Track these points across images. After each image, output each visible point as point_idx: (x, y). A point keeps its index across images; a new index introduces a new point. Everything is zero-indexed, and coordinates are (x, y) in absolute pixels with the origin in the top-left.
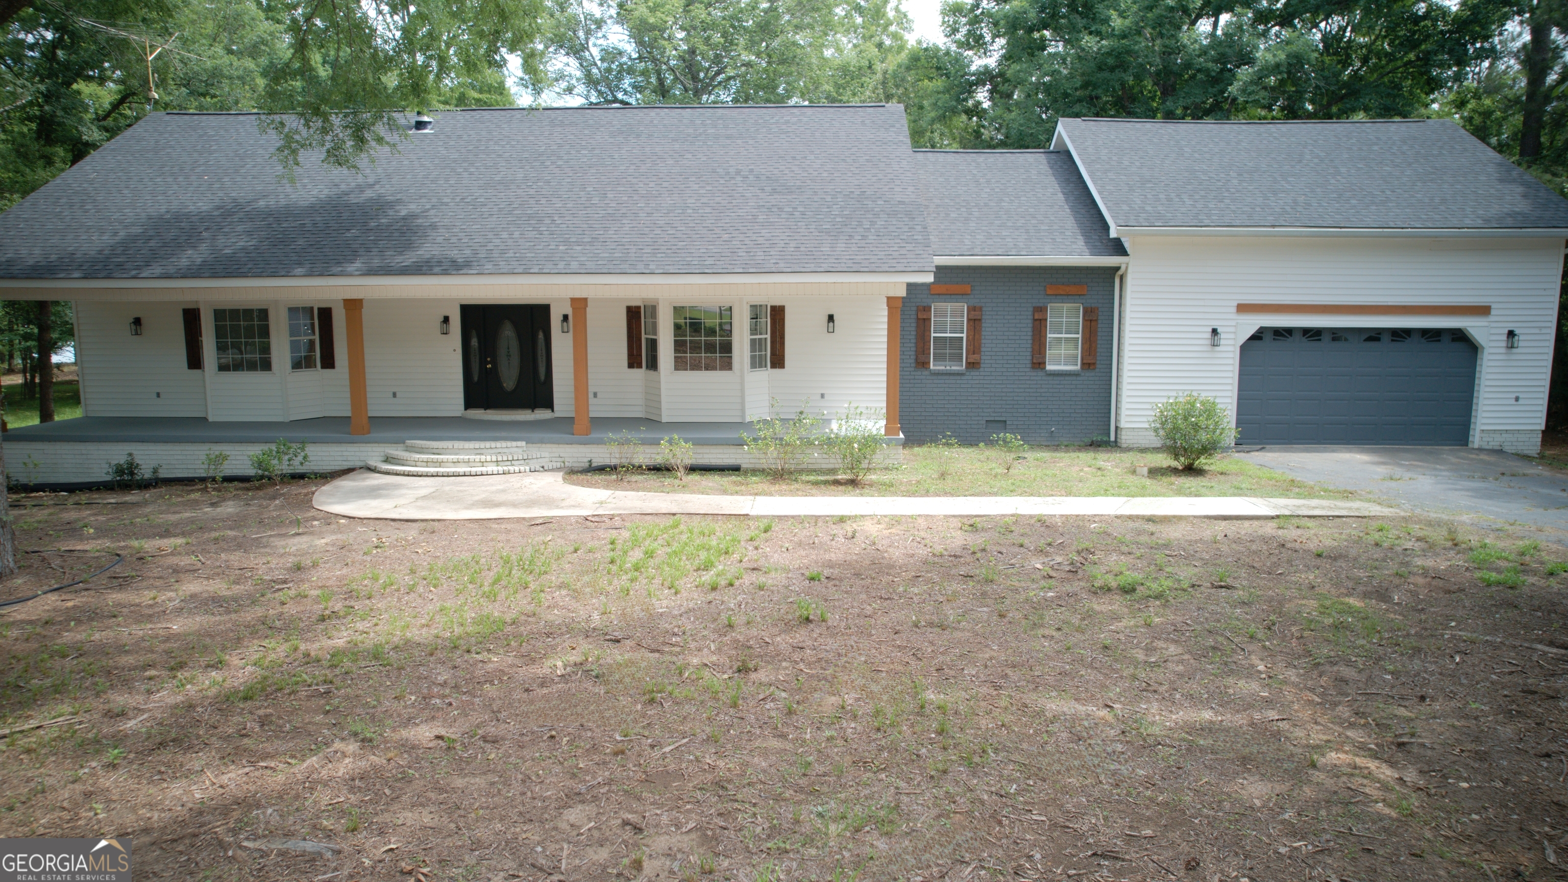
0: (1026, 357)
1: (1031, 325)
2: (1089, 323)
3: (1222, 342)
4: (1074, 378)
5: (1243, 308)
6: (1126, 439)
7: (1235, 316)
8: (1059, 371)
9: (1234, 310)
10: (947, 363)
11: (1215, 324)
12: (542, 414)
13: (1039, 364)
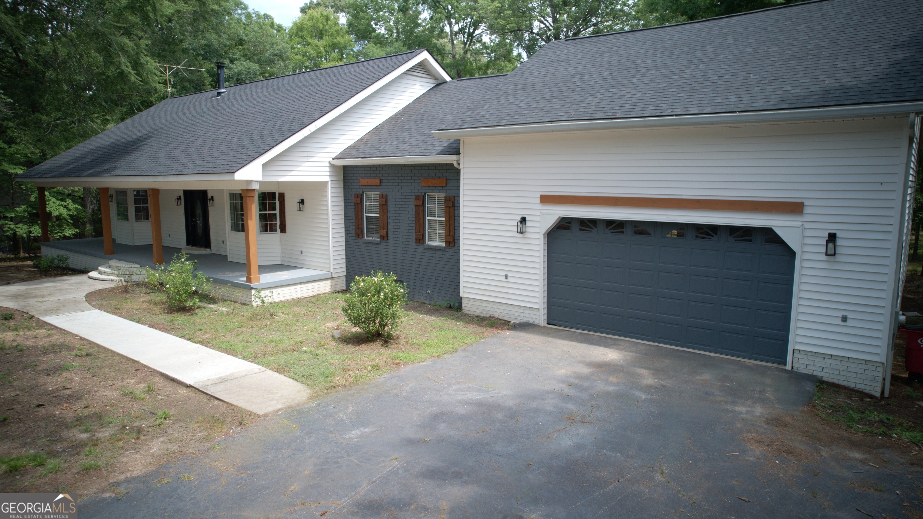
0: (412, 235)
1: (414, 210)
2: (448, 208)
3: (528, 230)
4: (441, 253)
5: (546, 199)
6: (467, 306)
7: (540, 206)
8: (436, 246)
9: (538, 200)
10: (374, 235)
11: (524, 213)
12: (207, 251)
13: (420, 239)
